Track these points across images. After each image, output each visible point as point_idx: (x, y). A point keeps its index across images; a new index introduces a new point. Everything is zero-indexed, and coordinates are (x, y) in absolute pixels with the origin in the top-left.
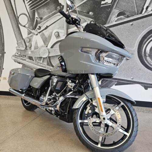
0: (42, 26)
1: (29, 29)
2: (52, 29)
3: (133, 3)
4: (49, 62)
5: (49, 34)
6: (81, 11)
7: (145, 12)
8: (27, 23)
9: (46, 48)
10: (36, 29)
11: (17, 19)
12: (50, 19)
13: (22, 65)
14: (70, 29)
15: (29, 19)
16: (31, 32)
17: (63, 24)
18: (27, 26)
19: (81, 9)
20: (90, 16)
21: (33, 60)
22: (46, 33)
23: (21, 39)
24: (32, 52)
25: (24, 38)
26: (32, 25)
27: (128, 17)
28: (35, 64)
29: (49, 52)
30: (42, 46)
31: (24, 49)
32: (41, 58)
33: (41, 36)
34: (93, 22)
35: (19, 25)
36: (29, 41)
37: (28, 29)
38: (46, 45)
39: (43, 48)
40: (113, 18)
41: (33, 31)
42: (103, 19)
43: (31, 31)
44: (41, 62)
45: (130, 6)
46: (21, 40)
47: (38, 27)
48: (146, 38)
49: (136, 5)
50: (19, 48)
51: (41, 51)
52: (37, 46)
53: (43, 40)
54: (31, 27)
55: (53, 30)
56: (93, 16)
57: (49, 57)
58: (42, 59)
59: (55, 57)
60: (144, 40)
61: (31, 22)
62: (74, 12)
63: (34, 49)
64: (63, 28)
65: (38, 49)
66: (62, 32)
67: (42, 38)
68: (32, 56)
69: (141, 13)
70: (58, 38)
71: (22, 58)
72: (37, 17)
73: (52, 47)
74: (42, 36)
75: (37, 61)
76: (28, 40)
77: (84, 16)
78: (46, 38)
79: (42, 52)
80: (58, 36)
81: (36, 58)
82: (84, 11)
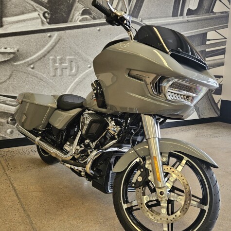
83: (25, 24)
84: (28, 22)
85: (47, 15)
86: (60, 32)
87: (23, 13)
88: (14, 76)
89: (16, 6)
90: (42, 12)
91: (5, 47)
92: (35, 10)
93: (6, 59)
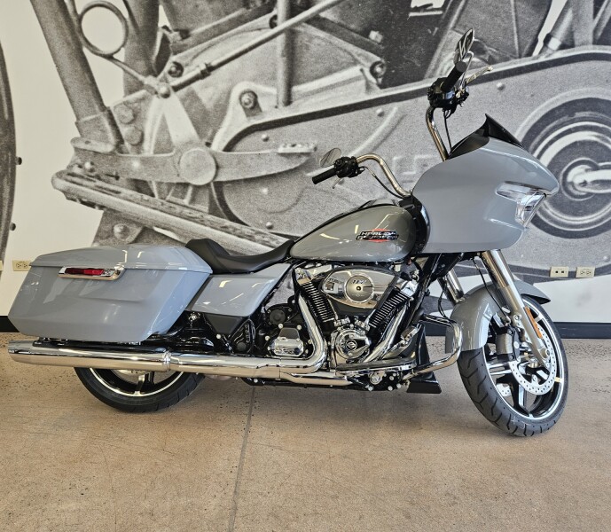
0: (187, 65)
1: (132, 71)
2: (231, 80)
3: (509, 17)
4: (217, 202)
5: (215, 97)
6: (340, 24)
7: (540, 52)
8: (123, 46)
9: (203, 149)
10: (161, 75)
11: (76, 24)
12: (222, 40)
13: (102, 212)
14: (299, 83)
15: (131, 28)
16: (141, 85)
17: (274, 64)
18: (121, 56)
19: (341, 16)
20: (373, 46)
21: (153, 195)
22: (206, 92)
23: (97, 107)
24: (145, 161)
25: (107, 103)
26: (147, 57)
27: (492, 61)
28: (161, 207)
29: (218, 167)
30: (190, 143)
31: (110, 148)
32: (186, 185)
33: (183, 104)
34: (382, 67)
35: (86, 51)
36: (132, 117)
37: (124, 70)
38: (205, 140)
39: (193, 150)
40: (445, 60)
41: (150, 81)
42: (416, 61)
43: (141, 78)
44: (186, 201)
45: (500, 26)
46: (95, 113)
47: (169, 66)
48: (538, 133)
49: (517, 25)
50: (87, 142)
51: (185, 159)
52: (169, 141)
53: (191, 119)
54: (141, 64)
55: (235, 82)
56: (382, 48)
57: (219, 186)
58: (190, 190)
59: (243, 184)
60: (532, 139)
61: (139, 42)
62: (314, 26)
63: (155, 153)
64: (274, 78)
65: (171, 151)
66: (269, 95)
67: (187, 110)
68: (147, 179)
69: (529, 54)
70: (254, 115)
71: (99, 183)
72: (168, 25)
73: (229, 148)
74: (188, 102)
75: (169, 197)
76: (129, 115)
77: (350, 42)
78: (205, 113)
79: (188, 166)
80: (253, 107)
81: (165, 187)
82: (353, 26)
83: (332, 93)
84: (340, 89)
85: (378, 69)
86: (405, 102)
87: (330, 72)
88: (304, 199)
89: (319, 58)
90: (370, 64)
91: (293, 142)
92: (355, 62)
93: (293, 166)
